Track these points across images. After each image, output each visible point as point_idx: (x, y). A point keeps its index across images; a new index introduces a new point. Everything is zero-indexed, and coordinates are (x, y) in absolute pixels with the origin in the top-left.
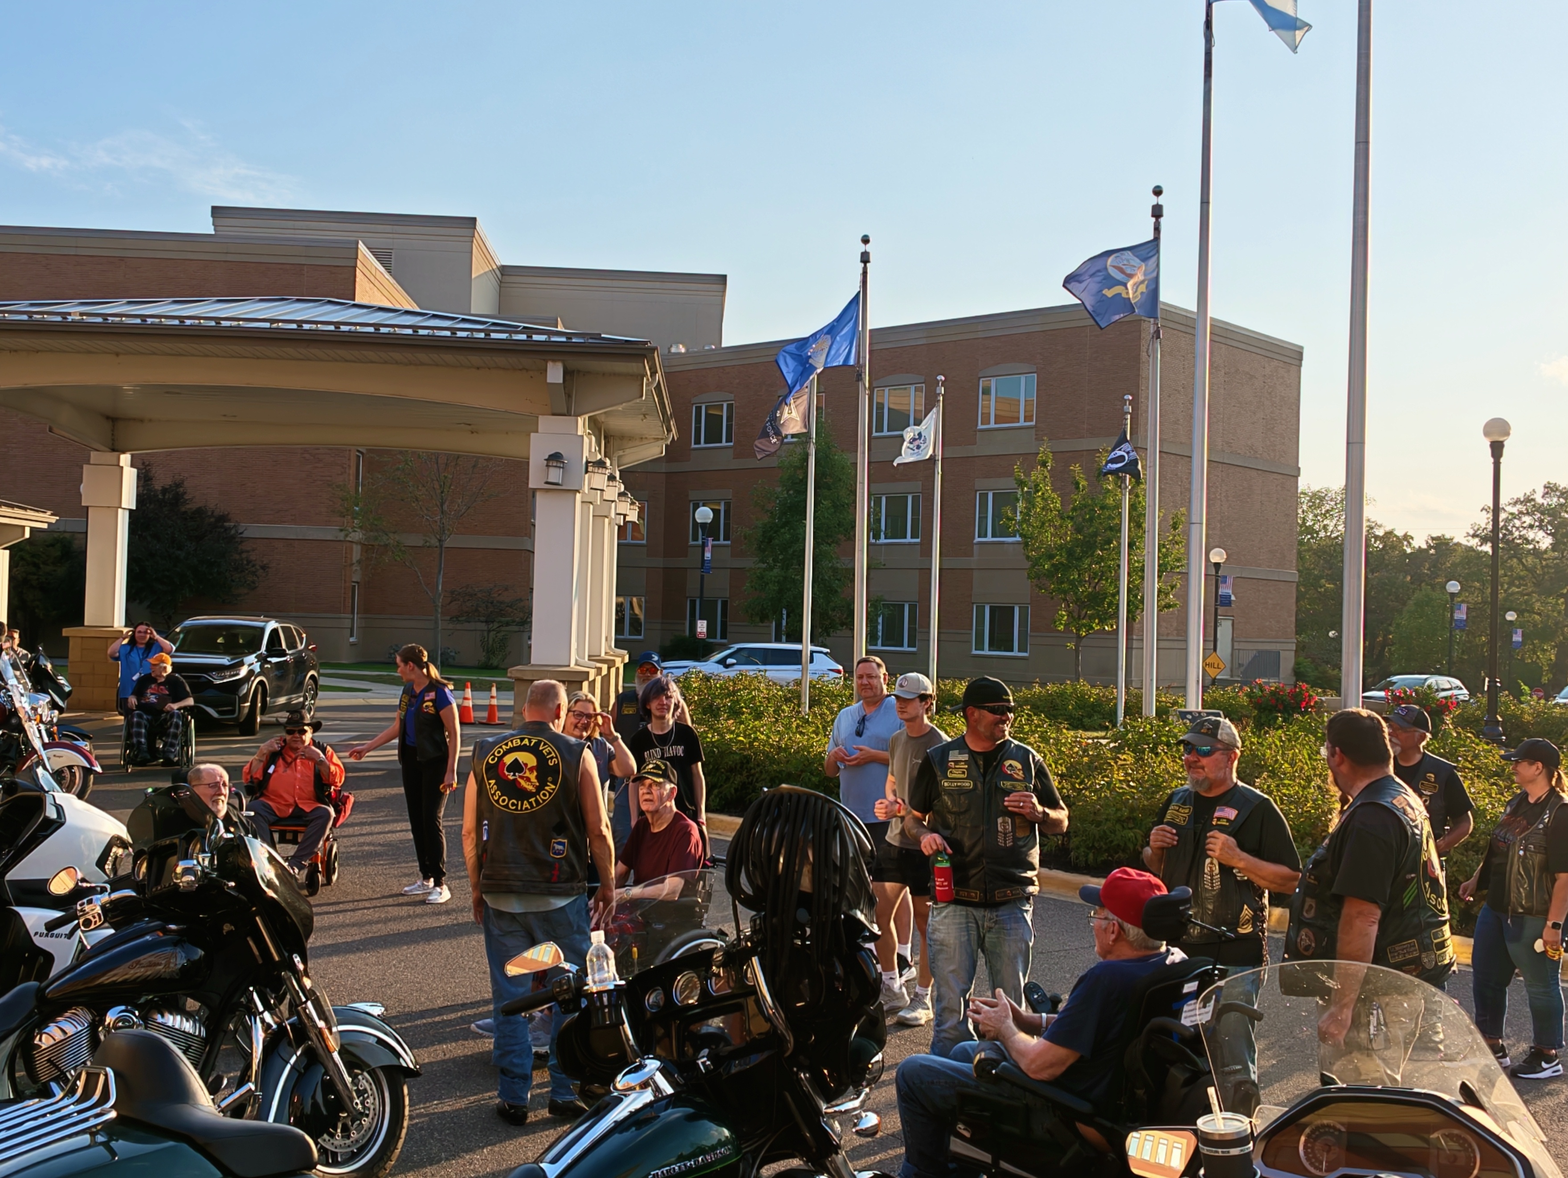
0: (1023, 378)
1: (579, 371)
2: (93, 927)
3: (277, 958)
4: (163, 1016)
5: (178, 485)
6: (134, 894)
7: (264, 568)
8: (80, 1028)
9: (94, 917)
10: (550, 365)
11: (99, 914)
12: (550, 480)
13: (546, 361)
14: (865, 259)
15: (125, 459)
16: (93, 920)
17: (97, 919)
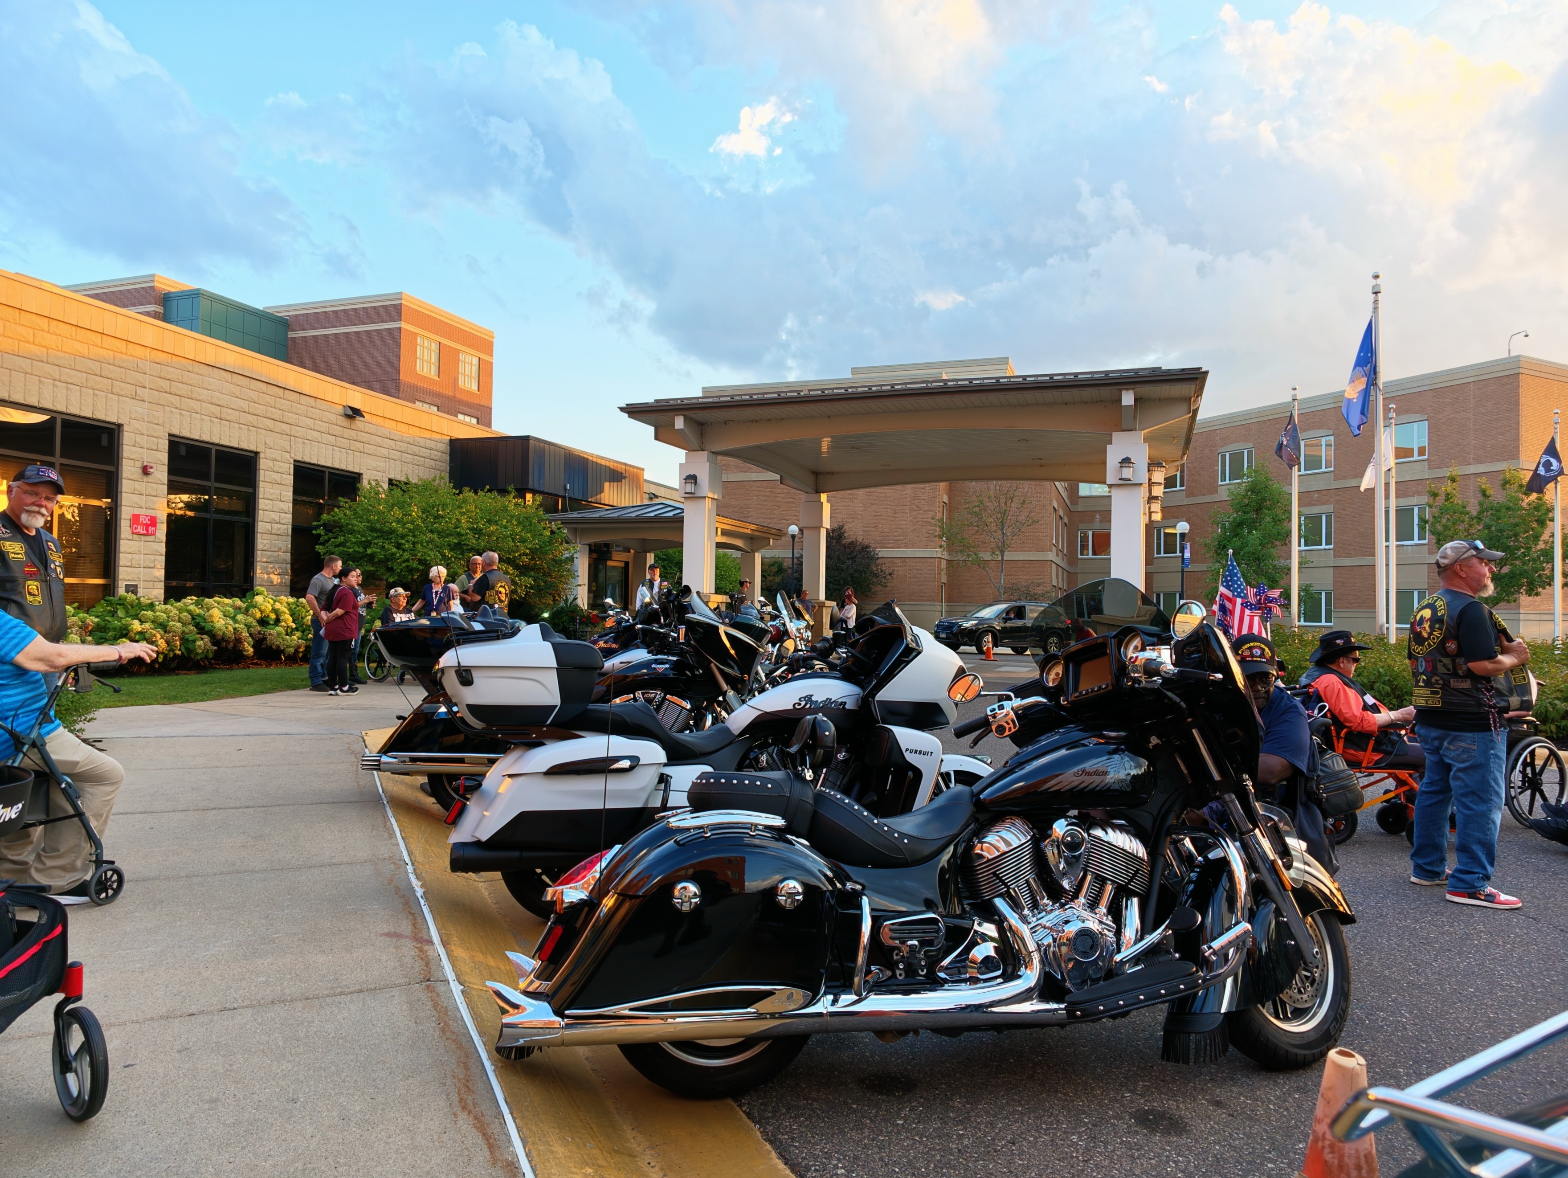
0: (1416, 424)
1: (1141, 399)
2: (1007, 733)
3: (1217, 777)
4: (1107, 833)
5: (841, 528)
6: (1045, 700)
7: (890, 574)
8: (1023, 841)
9: (1008, 724)
10: (1124, 393)
11: (1013, 721)
12: (1124, 477)
13: (1121, 390)
14: (1376, 290)
15: (824, 497)
16: (1007, 727)
17: (1011, 725)
